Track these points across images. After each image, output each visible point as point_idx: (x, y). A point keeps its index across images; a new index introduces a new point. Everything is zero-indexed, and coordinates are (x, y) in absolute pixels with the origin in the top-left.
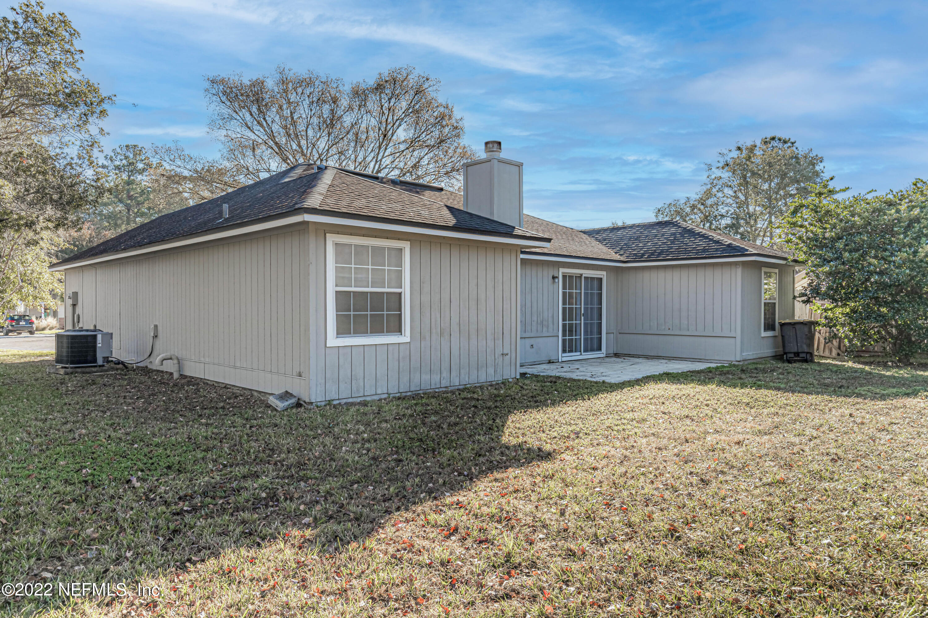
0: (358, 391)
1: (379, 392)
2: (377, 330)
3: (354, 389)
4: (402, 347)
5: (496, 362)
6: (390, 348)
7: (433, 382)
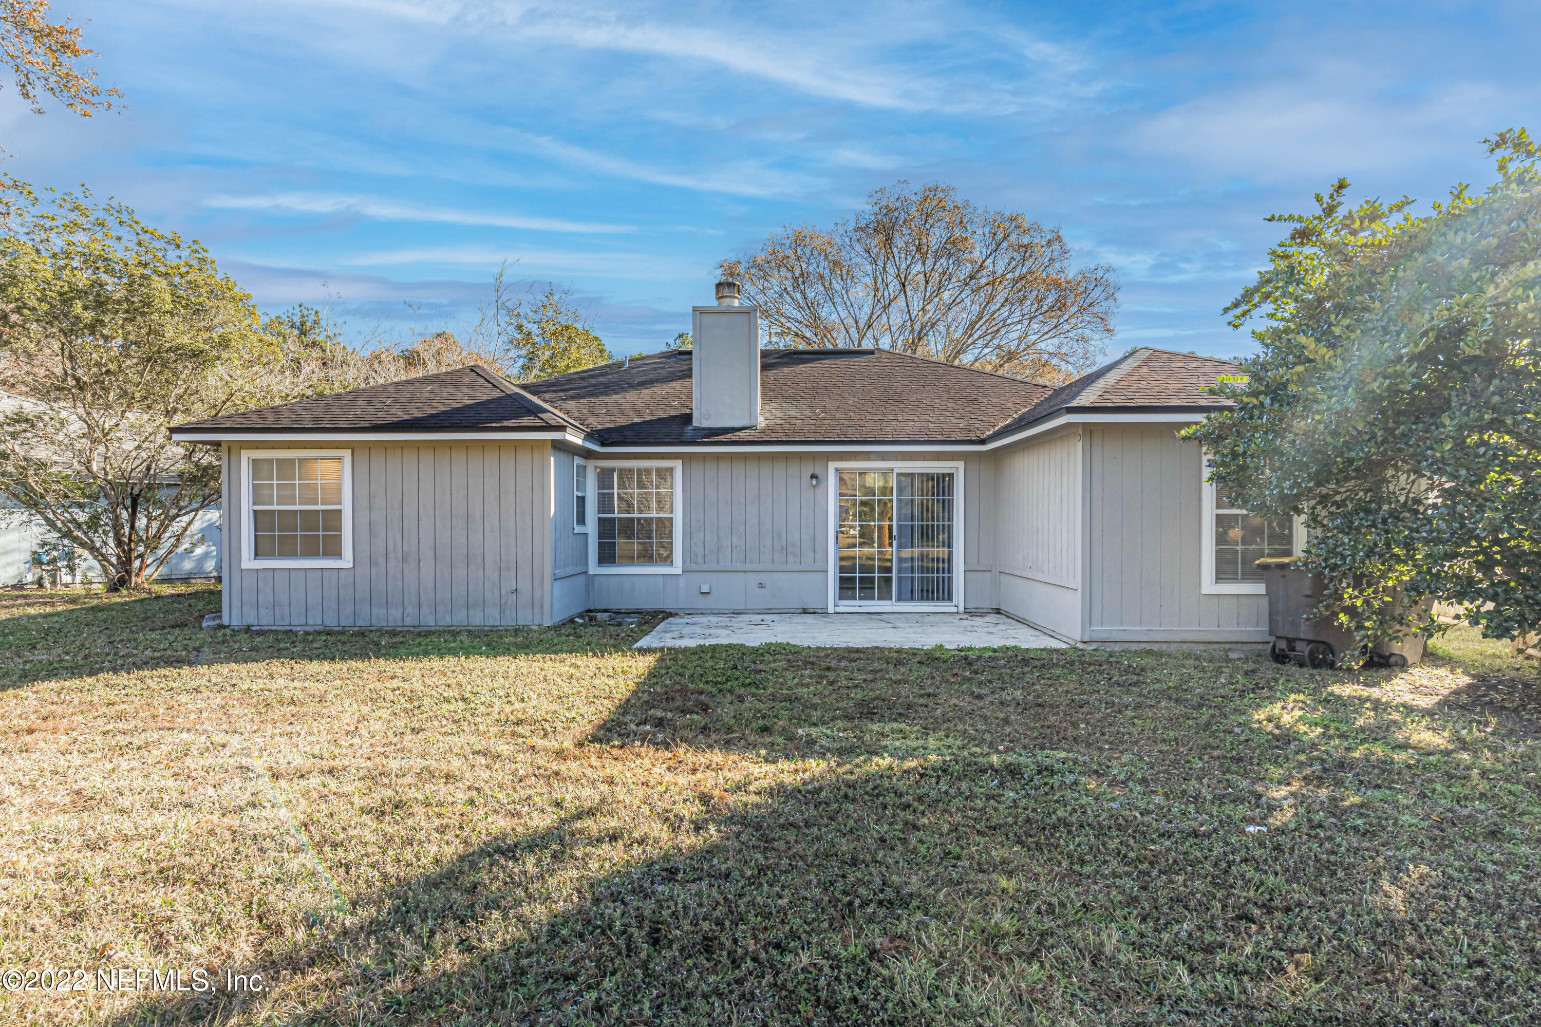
0: (282, 618)
1: (311, 622)
2: (311, 552)
3: (278, 616)
4: (342, 574)
5: (503, 601)
6: (326, 574)
7: (390, 619)
